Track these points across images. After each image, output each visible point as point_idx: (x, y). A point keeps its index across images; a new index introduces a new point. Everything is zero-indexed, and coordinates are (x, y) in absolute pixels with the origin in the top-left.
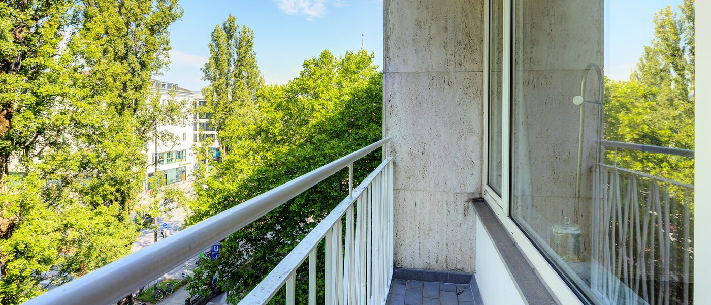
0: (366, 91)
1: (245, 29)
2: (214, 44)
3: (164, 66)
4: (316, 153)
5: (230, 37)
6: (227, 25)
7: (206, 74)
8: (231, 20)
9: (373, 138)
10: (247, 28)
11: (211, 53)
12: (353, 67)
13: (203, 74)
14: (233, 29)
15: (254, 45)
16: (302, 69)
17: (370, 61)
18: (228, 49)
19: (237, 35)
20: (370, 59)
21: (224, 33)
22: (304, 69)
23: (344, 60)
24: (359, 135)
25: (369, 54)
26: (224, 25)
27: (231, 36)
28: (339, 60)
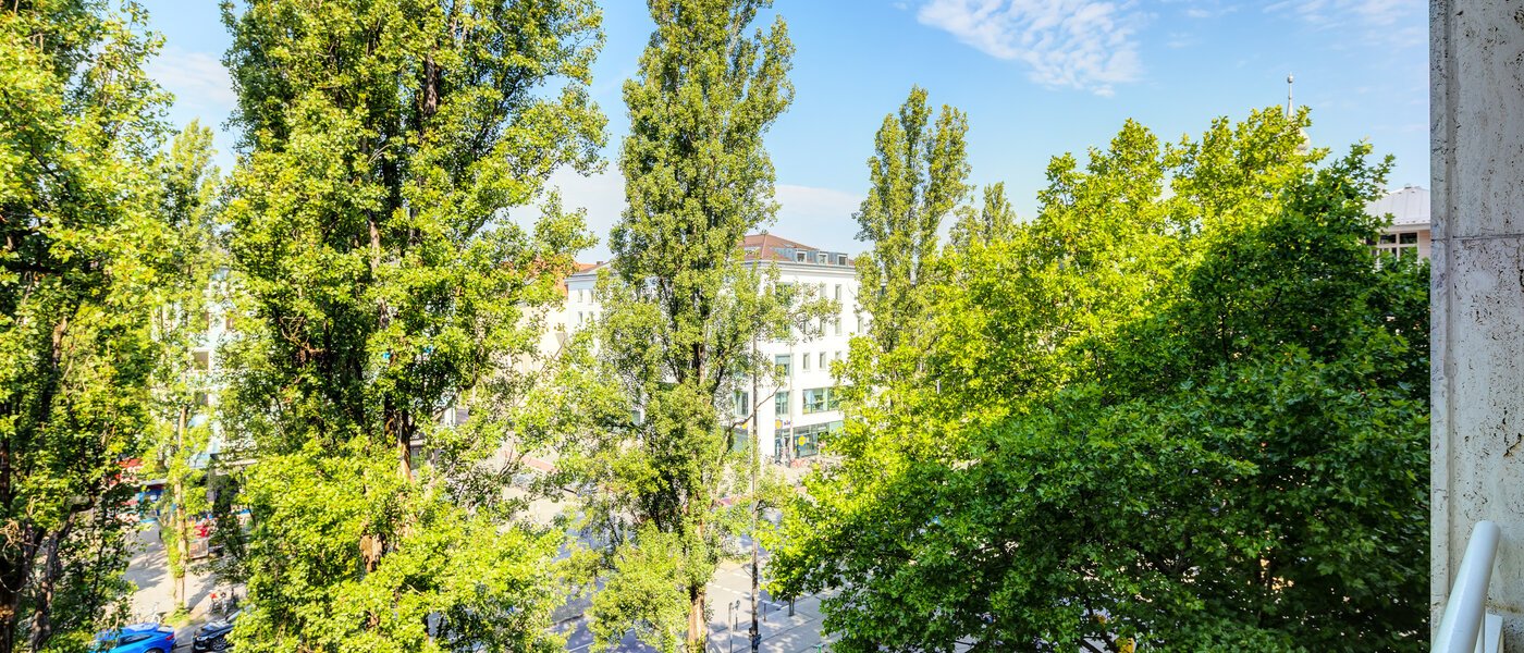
0: (1267, 235)
1: (949, 114)
2: (880, 158)
3: (768, 215)
4: (1060, 444)
5: (913, 135)
6: (909, 113)
7: (865, 225)
8: (916, 100)
9: (1291, 402)
10: (952, 112)
11: (872, 179)
12: (1229, 163)
13: (859, 228)
14: (920, 118)
15: (966, 150)
16: (1045, 185)
17: (1293, 139)
18: (909, 167)
19: (929, 130)
20: (1295, 130)
21: (902, 129)
22: (1050, 183)
23: (1195, 146)
24: (1240, 386)
25: (1291, 114)
26: (903, 112)
27: (917, 134)
28: (1177, 147)
